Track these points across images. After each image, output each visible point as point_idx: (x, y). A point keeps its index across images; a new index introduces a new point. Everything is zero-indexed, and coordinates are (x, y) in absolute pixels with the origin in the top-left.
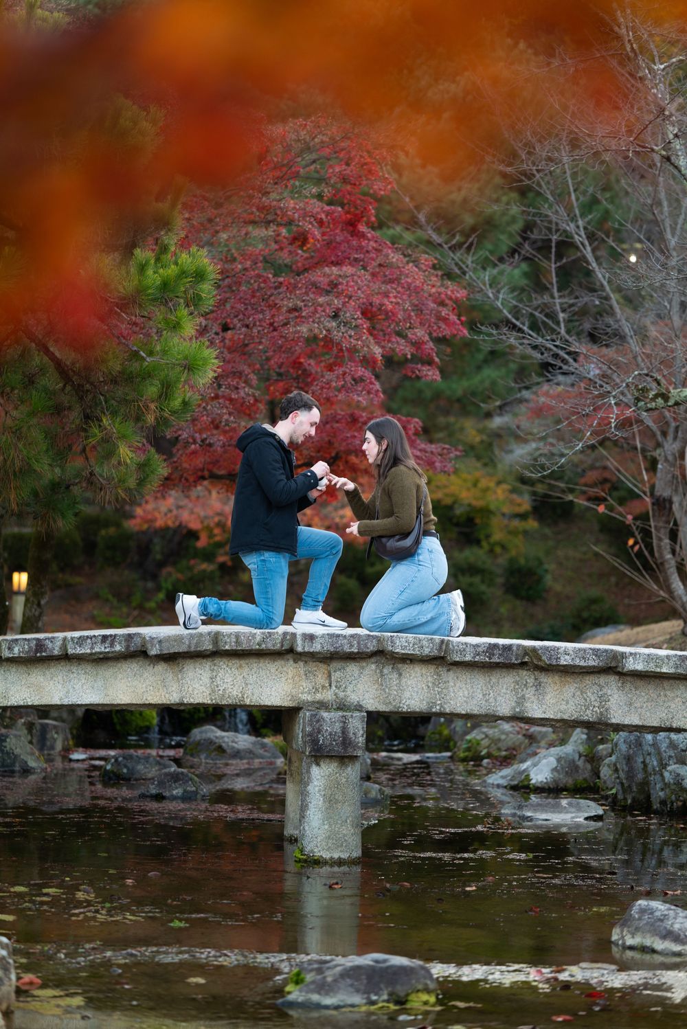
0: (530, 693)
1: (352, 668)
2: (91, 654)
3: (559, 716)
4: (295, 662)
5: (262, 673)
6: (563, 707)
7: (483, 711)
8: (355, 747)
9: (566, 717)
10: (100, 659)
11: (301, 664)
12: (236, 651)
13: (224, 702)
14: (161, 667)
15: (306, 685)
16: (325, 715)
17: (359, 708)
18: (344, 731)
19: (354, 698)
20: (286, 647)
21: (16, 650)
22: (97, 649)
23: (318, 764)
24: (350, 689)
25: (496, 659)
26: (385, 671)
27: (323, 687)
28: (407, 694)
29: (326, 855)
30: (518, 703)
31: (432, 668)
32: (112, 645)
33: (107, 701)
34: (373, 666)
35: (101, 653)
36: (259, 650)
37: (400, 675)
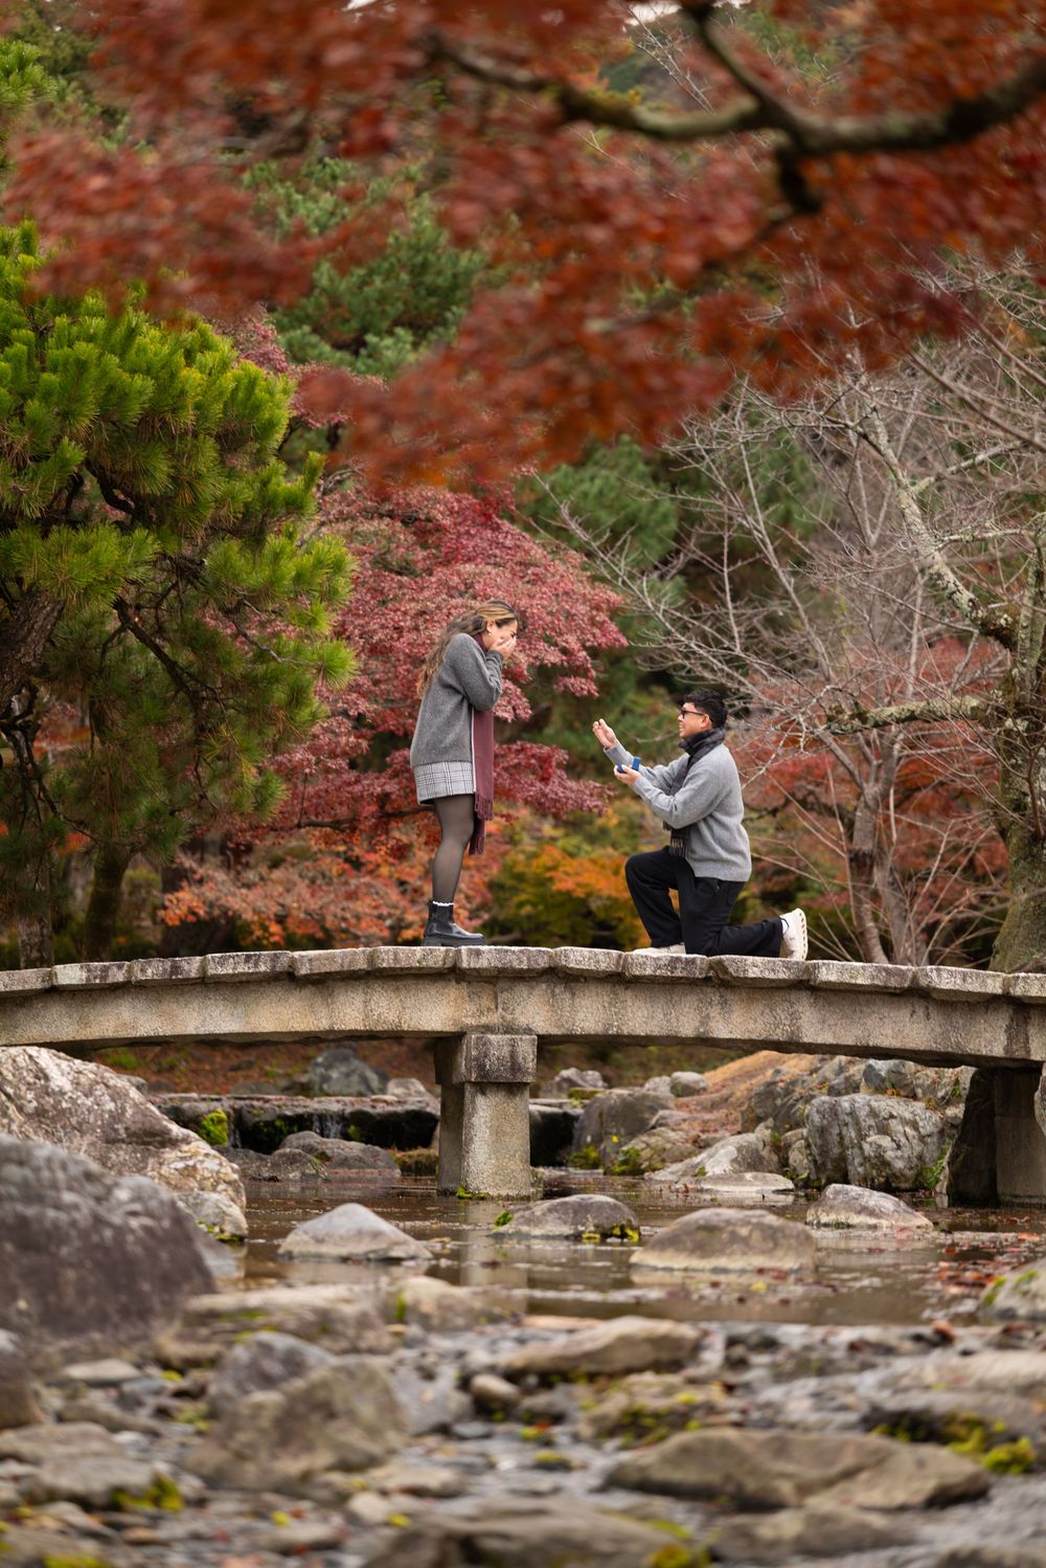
0: (715, 1012)
1: (521, 990)
2: (234, 975)
3: (746, 1037)
4: (458, 982)
5: (422, 995)
6: (751, 1026)
7: (664, 1032)
8: (526, 1073)
9: (754, 1037)
10: (241, 982)
11: (464, 984)
12: (394, 969)
13: (379, 1028)
14: (307, 992)
15: (470, 1008)
16: (492, 1037)
17: (528, 1031)
18: (513, 1054)
19: (522, 1020)
20: (448, 965)
21: (149, 972)
22: (240, 970)
23: (483, 1093)
24: (518, 1010)
25: (678, 973)
26: (557, 991)
27: (489, 1009)
28: (581, 1016)
29: (493, 1192)
30: (702, 1023)
31: (608, 988)
32: (256, 965)
33: (248, 1029)
34: (544, 986)
35: (243, 974)
36: (419, 969)
37: (573, 994)
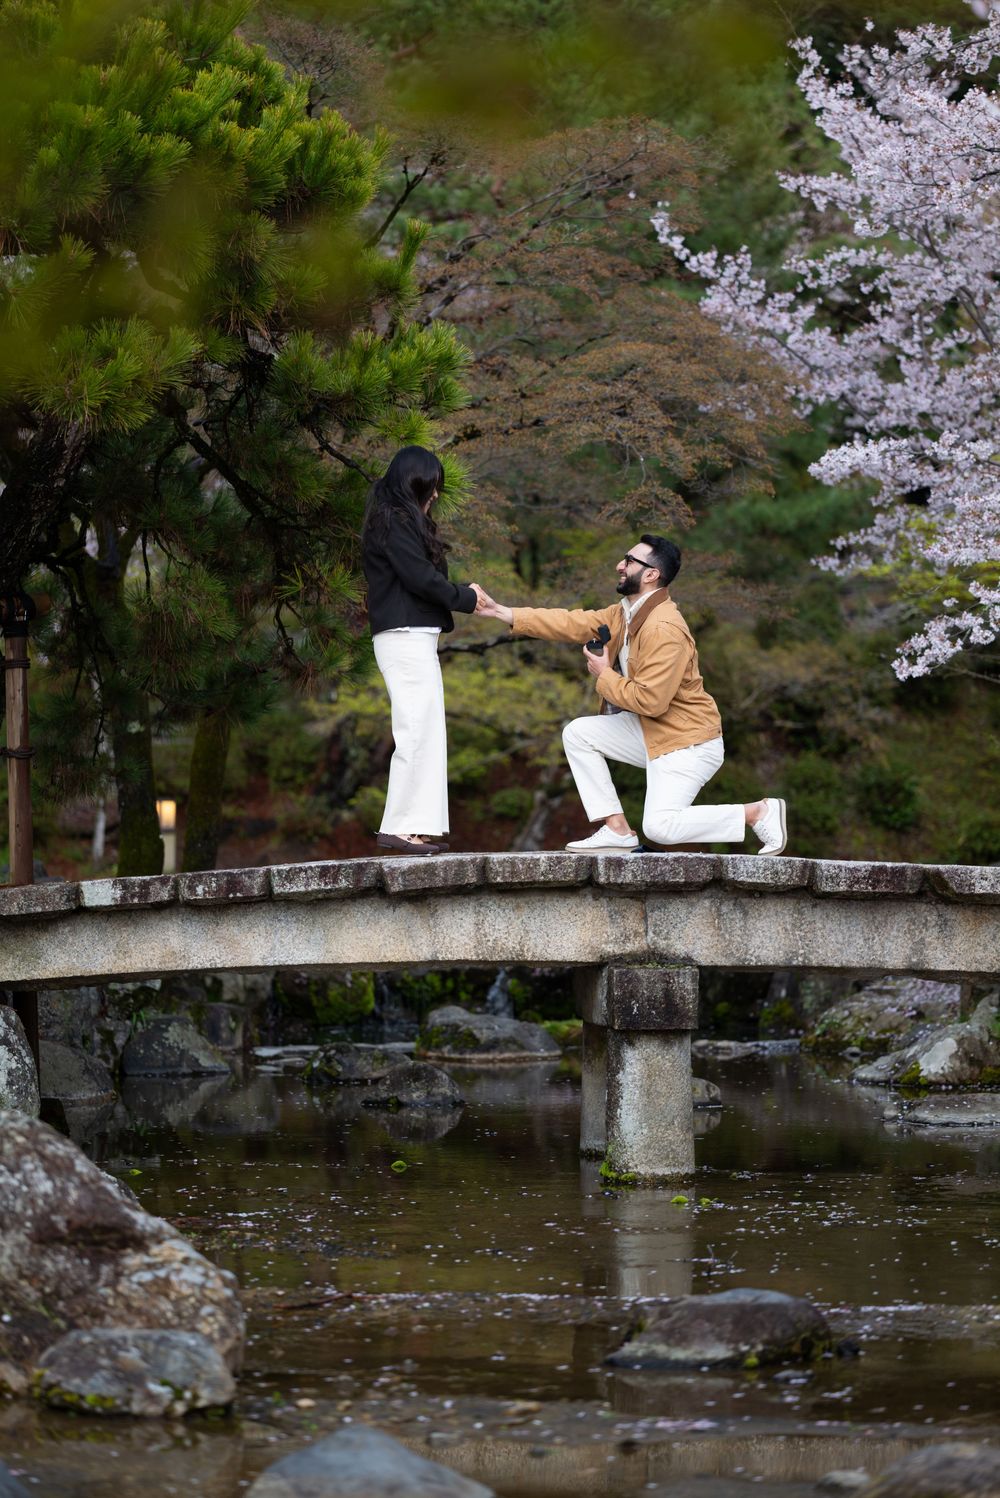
0: (931, 935)
1: (678, 908)
2: (306, 893)
3: (973, 968)
4: (595, 898)
5: (548, 915)
6: (979, 955)
7: (864, 963)
8: (684, 1016)
9: (983, 968)
10: (318, 900)
11: (604, 901)
12: (512, 884)
13: (496, 958)
14: (404, 911)
15: (612, 931)
16: (641, 973)
17: (688, 961)
18: (668, 994)
19: (680, 948)
20: (583, 877)
21: (200, 890)
22: (314, 886)
23: (631, 1044)
24: (674, 934)
25: (882, 889)
26: (724, 909)
27: (636, 934)
28: (756, 941)
29: (643, 1170)
30: (915, 951)
31: (791, 904)
32: (335, 881)
33: (328, 959)
34: (707, 903)
35: (319, 891)
36: (544, 882)
37: (746, 913)
